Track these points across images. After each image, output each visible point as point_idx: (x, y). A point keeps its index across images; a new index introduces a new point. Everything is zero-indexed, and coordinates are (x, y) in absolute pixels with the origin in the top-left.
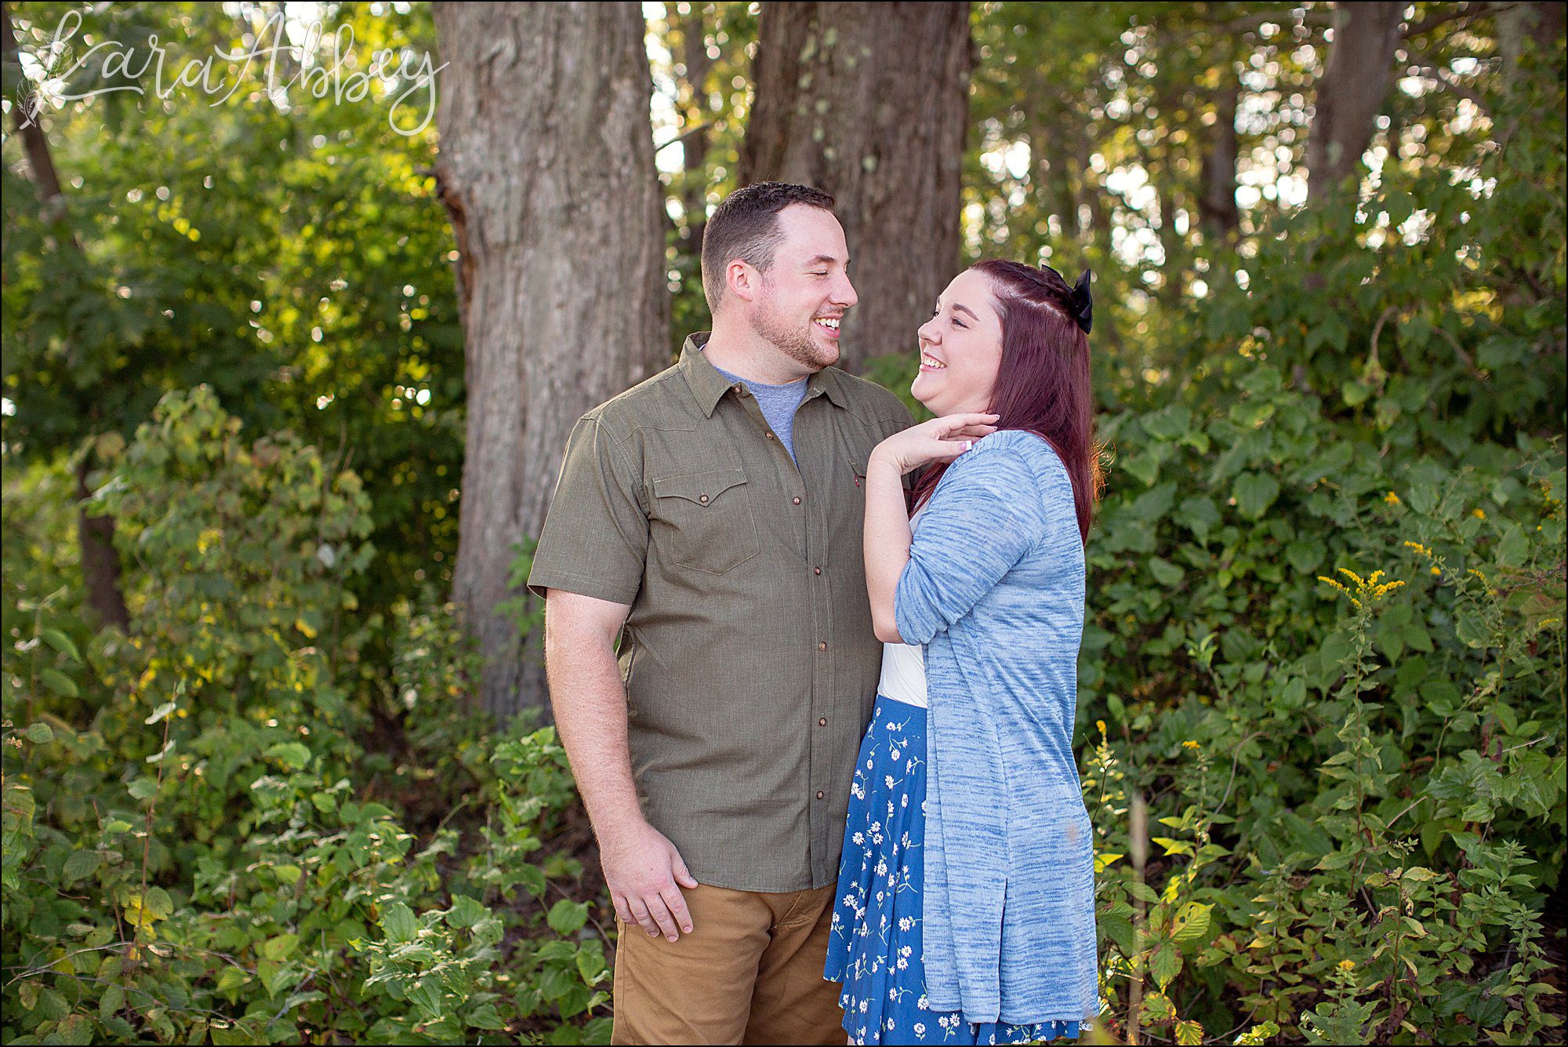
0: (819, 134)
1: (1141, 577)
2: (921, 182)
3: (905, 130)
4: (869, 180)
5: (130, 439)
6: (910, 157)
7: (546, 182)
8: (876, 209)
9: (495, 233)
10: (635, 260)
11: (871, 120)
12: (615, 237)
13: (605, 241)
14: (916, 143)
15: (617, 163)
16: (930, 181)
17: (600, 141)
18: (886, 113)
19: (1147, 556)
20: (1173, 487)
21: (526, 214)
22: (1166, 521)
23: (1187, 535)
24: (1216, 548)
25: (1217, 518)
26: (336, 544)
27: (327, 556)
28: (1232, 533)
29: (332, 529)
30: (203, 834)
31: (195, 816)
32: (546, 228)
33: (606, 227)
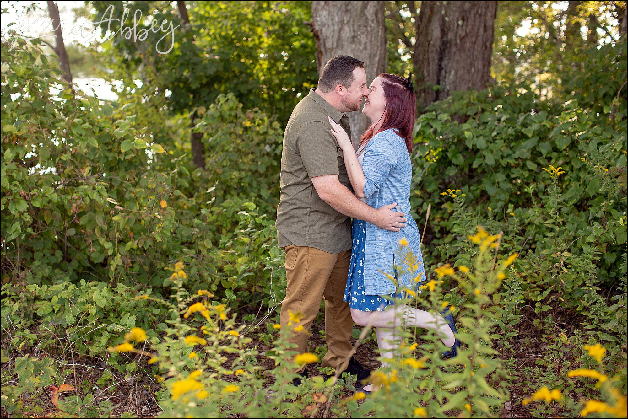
0: (443, 12)
1: (524, 167)
2: (478, 30)
3: (474, 12)
4: (460, 29)
5: (208, 109)
6: (475, 21)
7: (346, 28)
8: (462, 39)
9: (329, 45)
10: (375, 55)
11: (462, 7)
12: (369, 48)
13: (365, 48)
14: (477, 16)
15: (370, 23)
16: (482, 30)
17: (365, 15)
18: (467, 5)
19: (526, 159)
20: (538, 138)
21: (339, 39)
22: (534, 149)
23: (541, 154)
24: (550, 159)
25: (550, 149)
26: (271, 145)
27: (268, 149)
28: (555, 154)
29: (270, 140)
30: (224, 231)
31: (221, 226)
32: (346, 43)
33: (366, 43)
